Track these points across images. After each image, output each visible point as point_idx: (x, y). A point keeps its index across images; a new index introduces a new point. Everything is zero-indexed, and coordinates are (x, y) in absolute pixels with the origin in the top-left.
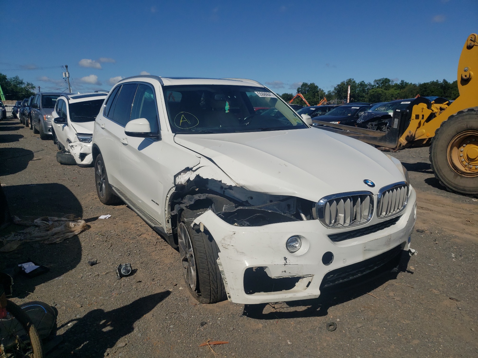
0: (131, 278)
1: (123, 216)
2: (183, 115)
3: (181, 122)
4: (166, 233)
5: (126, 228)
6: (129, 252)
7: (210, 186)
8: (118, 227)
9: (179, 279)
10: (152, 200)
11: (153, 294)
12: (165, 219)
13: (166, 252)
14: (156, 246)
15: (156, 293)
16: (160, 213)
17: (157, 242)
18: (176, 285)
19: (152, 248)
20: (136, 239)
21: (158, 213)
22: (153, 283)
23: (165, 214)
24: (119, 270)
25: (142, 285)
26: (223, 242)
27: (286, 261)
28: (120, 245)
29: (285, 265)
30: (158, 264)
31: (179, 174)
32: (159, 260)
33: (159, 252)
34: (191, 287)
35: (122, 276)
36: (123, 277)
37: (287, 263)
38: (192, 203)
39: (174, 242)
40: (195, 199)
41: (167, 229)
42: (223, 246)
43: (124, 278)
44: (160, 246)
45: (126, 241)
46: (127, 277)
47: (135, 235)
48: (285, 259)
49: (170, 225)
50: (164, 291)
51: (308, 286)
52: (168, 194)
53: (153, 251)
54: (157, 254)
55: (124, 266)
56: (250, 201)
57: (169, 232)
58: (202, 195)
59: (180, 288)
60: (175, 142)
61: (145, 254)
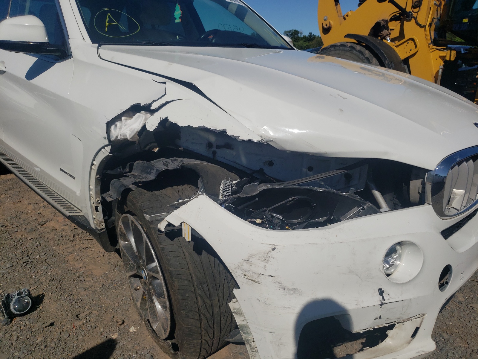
0: (31, 317)
1: (12, 192)
2: (109, 14)
3: (107, 26)
4: (94, 228)
5: (19, 212)
6: (25, 259)
7: (184, 143)
8: (4, 210)
9: (125, 308)
10: (62, 170)
11: (80, 352)
12: (91, 204)
13: (92, 252)
14: (74, 243)
15: (86, 349)
16: (78, 193)
17: (74, 235)
18: (123, 322)
19: (67, 246)
20: (38, 232)
21: (76, 193)
22: (78, 323)
23: (90, 196)
24: (6, 305)
25: (55, 331)
26: (245, 266)
27: (383, 298)
28: (8, 246)
29: (382, 305)
30: (81, 278)
31: (118, 118)
32: (82, 271)
33: (80, 253)
34: (154, 328)
35: (11, 317)
36: (15, 317)
37: (386, 301)
38: (152, 177)
39: (109, 243)
40: (157, 170)
41: (95, 222)
42: (246, 277)
43: (18, 319)
44: (81, 242)
45: (18, 236)
46: (24, 318)
47: (35, 224)
48: (381, 292)
49: (100, 216)
50: (103, 340)
51: (414, 335)
52: (94, 160)
53: (70, 253)
54: (78, 257)
55: (17, 297)
56: (268, 170)
57: (99, 226)
58: (169, 160)
59: (132, 329)
60: (101, 58)
61: (56, 259)
